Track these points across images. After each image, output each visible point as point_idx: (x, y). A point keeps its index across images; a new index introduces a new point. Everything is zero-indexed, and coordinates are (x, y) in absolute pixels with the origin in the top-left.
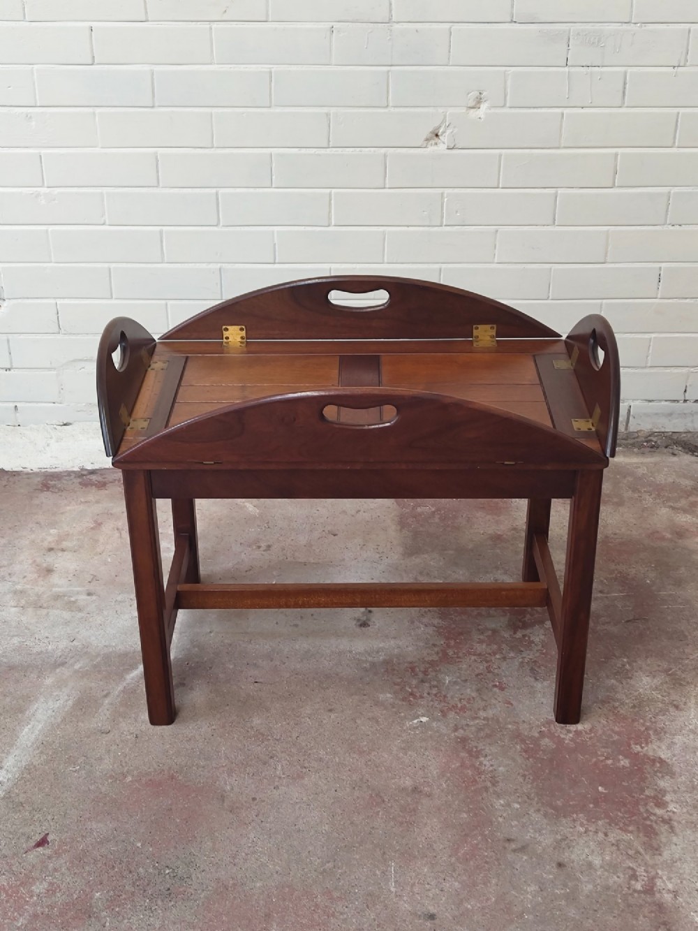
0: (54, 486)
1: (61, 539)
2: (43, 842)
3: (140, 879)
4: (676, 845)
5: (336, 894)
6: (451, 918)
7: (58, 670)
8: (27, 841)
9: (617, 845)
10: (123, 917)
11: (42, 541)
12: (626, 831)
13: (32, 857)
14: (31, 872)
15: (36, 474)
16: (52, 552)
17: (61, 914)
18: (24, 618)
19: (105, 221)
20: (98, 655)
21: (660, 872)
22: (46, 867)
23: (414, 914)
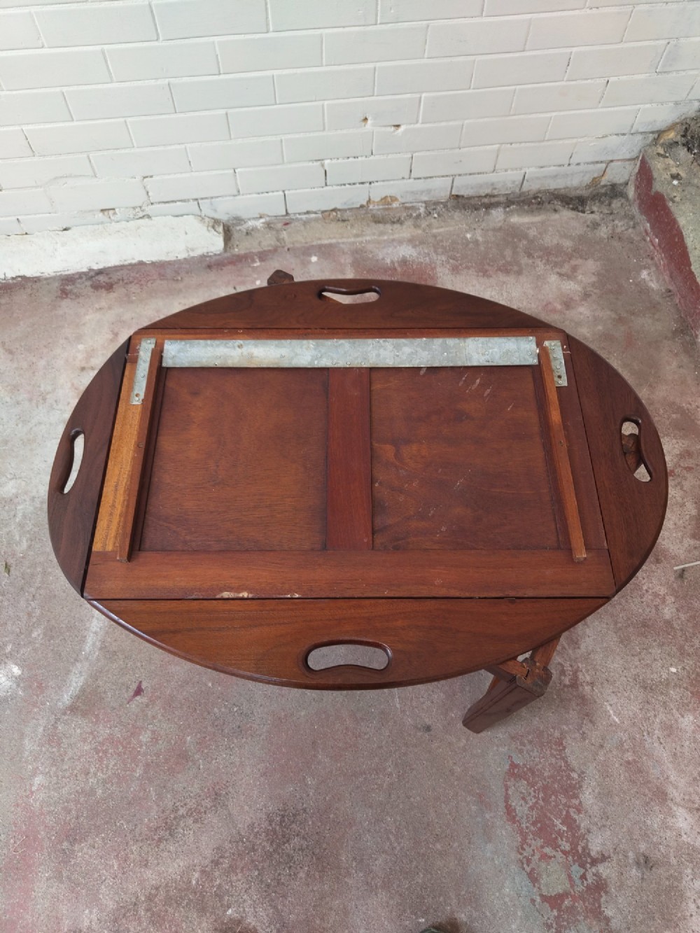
0: (71, 291)
1: (89, 355)
2: (139, 691)
3: (217, 719)
4: (589, 637)
5: (359, 715)
6: (441, 728)
8: (127, 691)
10: (211, 758)
11: (74, 360)
13: (133, 706)
14: (136, 722)
15: (54, 278)
16: (85, 372)
17: (167, 761)
19: (42, 43)
21: (580, 665)
22: (146, 715)
23: (416, 727)
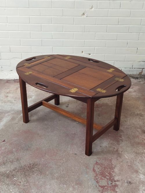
0: (9, 82)
1: (10, 91)
2: (4, 141)
3: (22, 147)
4: (123, 144)
5: (58, 150)
6: (79, 154)
7: (8, 113)
8: (1, 141)
9: (112, 143)
10: (19, 153)
11: (6, 91)
12: (113, 141)
13: (2, 143)
15: (5, 80)
16: (8, 94)
17: (7, 152)
18: (2, 104)
19: (19, 30)
20: (16, 111)
21: (119, 148)
22: (5, 145)
23: (73, 154)
